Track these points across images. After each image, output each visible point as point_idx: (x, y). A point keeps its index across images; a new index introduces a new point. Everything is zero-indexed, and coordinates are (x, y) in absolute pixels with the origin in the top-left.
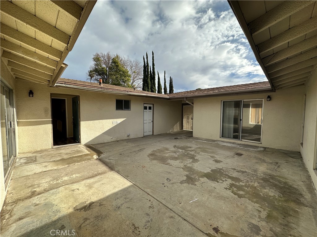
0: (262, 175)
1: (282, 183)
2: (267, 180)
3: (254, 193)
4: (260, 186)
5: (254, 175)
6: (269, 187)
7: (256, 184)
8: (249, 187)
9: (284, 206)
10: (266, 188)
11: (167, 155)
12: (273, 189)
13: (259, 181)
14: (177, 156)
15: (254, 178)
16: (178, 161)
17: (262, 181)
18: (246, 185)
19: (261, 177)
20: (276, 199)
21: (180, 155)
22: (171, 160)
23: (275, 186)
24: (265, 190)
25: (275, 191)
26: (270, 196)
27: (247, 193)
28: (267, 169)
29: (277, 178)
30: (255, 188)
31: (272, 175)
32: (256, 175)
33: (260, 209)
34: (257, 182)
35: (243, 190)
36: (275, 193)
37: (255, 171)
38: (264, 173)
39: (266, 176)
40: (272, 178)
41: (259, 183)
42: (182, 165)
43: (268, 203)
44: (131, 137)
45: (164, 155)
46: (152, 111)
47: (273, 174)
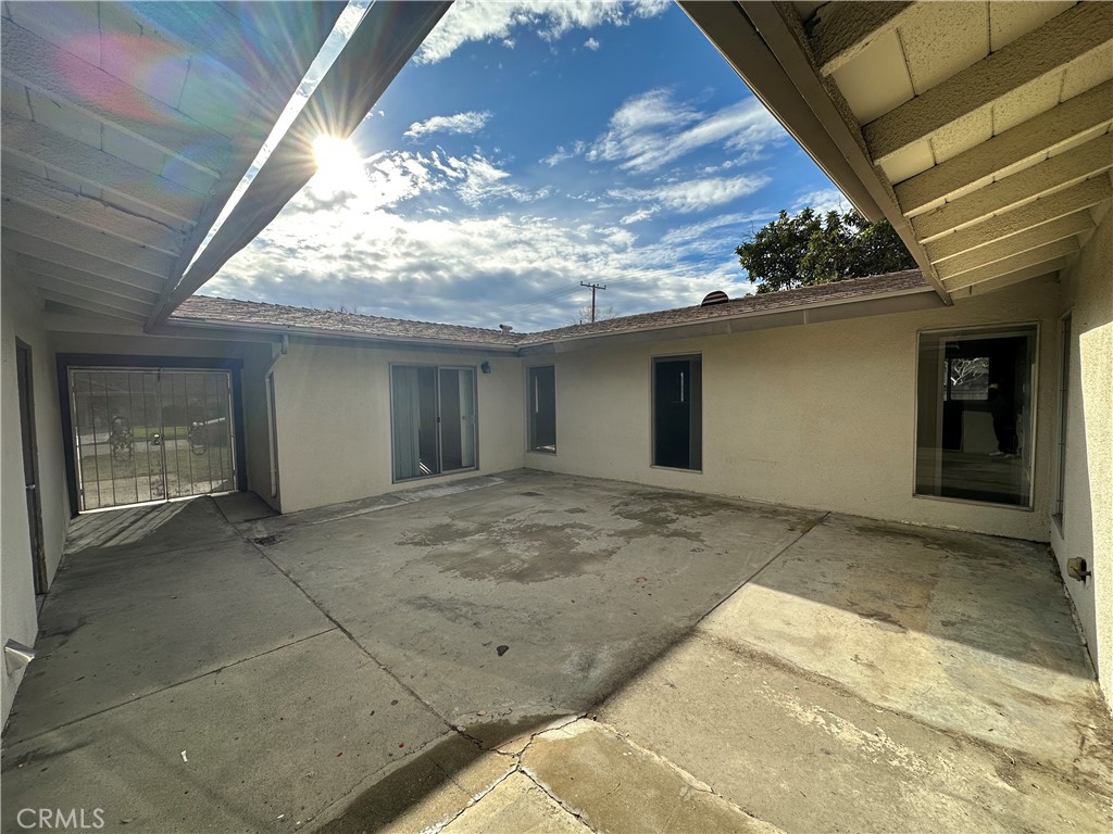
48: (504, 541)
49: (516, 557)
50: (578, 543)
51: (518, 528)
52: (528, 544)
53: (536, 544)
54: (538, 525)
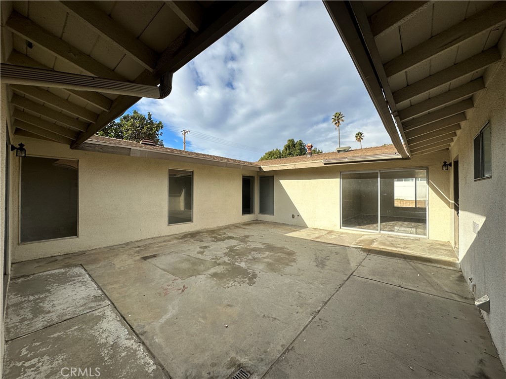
11: (267, 253)
14: (253, 253)
16: (252, 247)
21: (248, 255)
22: (261, 248)
42: (249, 243)
45: (271, 254)
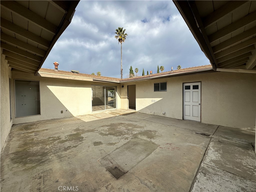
0: (50, 157)
1: (29, 161)
2: (43, 155)
3: (45, 142)
4: (45, 148)
5: (55, 152)
6: (38, 151)
7: (48, 147)
8: (50, 143)
9: (26, 146)
10: (40, 149)
12: (35, 151)
13: (48, 150)
15: (53, 149)
17: (46, 151)
18: (53, 143)
19: (49, 154)
20: (31, 147)
23: (34, 155)
24: (40, 147)
25: (33, 151)
26: (35, 146)
27: (48, 141)
28: (51, 169)
29: (35, 164)
30: (47, 145)
31: (41, 164)
32: (55, 153)
33: (38, 139)
34: (48, 149)
35: (51, 140)
36: (33, 149)
37: (60, 157)
38: (50, 162)
39: (46, 159)
40: (39, 160)
41: (47, 149)
43: (35, 143)
44: (167, 115)
46: (199, 90)
47: (41, 167)
48: (127, 130)
49: (123, 127)
50: (107, 129)
51: (123, 135)
52: (120, 129)
53: (118, 129)
54: (117, 136)
